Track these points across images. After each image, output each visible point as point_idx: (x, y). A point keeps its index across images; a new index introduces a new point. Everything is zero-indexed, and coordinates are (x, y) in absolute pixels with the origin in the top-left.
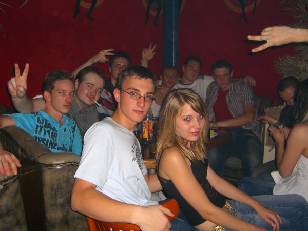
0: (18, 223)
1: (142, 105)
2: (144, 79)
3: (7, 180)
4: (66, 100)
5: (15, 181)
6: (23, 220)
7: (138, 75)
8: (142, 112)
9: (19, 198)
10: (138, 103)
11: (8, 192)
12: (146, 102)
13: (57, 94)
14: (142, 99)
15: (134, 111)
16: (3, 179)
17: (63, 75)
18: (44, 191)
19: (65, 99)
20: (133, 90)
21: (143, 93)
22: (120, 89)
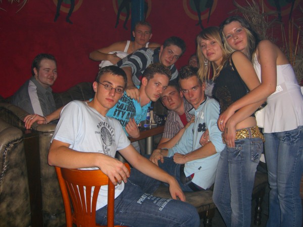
0: (22, 174)
1: (113, 95)
2: (116, 75)
3: (16, 141)
4: (158, 91)
5: (21, 142)
6: (25, 172)
7: (113, 72)
8: (112, 101)
9: (23, 155)
10: (110, 93)
11: (17, 150)
12: (116, 94)
13: (153, 83)
14: (113, 91)
15: (107, 99)
16: (13, 139)
17: (164, 71)
18: (41, 153)
19: (158, 89)
20: (107, 83)
21: (115, 85)
22: (98, 82)
